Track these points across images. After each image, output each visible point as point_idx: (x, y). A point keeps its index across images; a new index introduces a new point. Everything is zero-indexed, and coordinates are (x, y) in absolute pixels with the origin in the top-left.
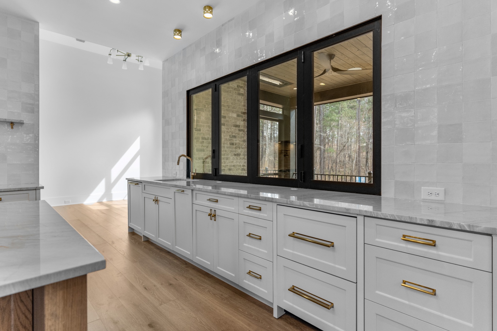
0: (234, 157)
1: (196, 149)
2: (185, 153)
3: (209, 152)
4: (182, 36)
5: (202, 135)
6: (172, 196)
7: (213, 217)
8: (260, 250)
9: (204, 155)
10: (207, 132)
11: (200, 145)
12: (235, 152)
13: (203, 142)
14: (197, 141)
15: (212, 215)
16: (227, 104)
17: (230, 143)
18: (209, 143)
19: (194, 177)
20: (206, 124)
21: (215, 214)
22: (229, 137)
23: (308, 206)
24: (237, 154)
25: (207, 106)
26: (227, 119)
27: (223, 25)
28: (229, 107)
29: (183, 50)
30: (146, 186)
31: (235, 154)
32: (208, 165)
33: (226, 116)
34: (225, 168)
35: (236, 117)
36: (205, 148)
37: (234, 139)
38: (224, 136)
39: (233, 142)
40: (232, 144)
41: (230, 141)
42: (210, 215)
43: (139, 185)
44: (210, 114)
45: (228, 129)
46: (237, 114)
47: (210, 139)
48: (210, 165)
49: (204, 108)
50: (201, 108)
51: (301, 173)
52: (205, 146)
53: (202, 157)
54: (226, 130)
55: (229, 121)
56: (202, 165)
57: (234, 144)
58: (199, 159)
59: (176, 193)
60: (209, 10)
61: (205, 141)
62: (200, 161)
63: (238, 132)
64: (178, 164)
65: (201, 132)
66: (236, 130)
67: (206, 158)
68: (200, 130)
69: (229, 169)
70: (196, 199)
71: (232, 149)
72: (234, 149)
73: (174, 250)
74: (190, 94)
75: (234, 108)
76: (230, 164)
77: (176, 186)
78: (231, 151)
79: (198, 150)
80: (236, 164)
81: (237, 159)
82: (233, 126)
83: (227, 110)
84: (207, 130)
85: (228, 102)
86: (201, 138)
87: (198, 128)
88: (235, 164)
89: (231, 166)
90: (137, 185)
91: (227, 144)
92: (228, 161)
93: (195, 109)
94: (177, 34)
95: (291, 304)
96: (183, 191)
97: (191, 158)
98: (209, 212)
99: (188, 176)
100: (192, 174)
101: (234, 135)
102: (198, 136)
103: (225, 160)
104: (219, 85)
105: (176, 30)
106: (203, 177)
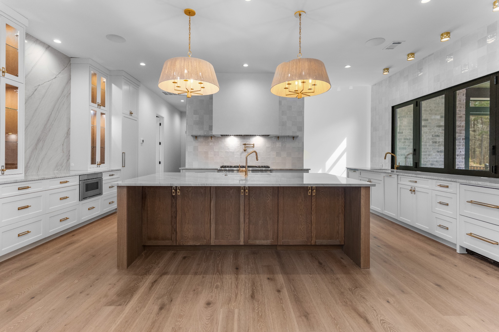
0: (437, 154)
1: (399, 148)
2: (390, 151)
3: (410, 150)
4: (389, 72)
5: (404, 136)
6: (382, 178)
7: (413, 191)
8: (448, 212)
9: (406, 152)
10: (408, 134)
11: (402, 144)
12: (439, 149)
13: (405, 142)
14: (400, 141)
15: (412, 190)
16: (429, 108)
17: (432, 141)
18: (411, 143)
19: (397, 168)
20: (408, 128)
21: (414, 190)
22: (432, 136)
23: (481, 184)
24: (440, 151)
25: (409, 113)
26: (429, 121)
27: (423, 59)
28: (431, 111)
29: (389, 77)
30: (361, 172)
31: (438, 151)
32: (410, 160)
33: (428, 119)
34: (427, 163)
35: (440, 118)
36: (407, 147)
37: (437, 138)
38: (426, 136)
39: (436, 141)
40: (436, 142)
41: (432, 140)
42: (411, 190)
43: (356, 172)
44: (412, 119)
45: (431, 130)
46: (441, 116)
47: (412, 139)
48: (412, 160)
49: (407, 115)
50: (403, 115)
51: (493, 166)
52: (407, 145)
53: (403, 154)
54: (428, 130)
55: (432, 123)
56: (405, 160)
57: (437, 142)
58: (402, 155)
59: (385, 177)
60: (412, 56)
61: (407, 141)
62: (402, 157)
63: (442, 132)
64: (385, 158)
65: (403, 134)
66: (439, 130)
67: (408, 155)
68: (402, 133)
69: (431, 164)
70: (400, 181)
71: (435, 146)
72: (437, 147)
73: (383, 213)
74: (395, 109)
75: (437, 111)
76: (432, 160)
77: (385, 173)
78: (434, 148)
79: (400, 149)
80: (440, 160)
81: (441, 155)
82: (436, 127)
83: (429, 113)
84: (409, 133)
85: (431, 106)
86: (403, 139)
87: (401, 131)
88: (438, 160)
89: (433, 161)
90: (355, 172)
91: (429, 143)
92: (430, 157)
93: (398, 118)
94: (386, 71)
95: (469, 244)
96: (391, 176)
97: (395, 154)
98: (410, 189)
99: (393, 167)
100: (395, 166)
101: (436, 134)
102: (400, 137)
103: (427, 156)
104: (420, 102)
105: (384, 70)
106: (406, 168)
